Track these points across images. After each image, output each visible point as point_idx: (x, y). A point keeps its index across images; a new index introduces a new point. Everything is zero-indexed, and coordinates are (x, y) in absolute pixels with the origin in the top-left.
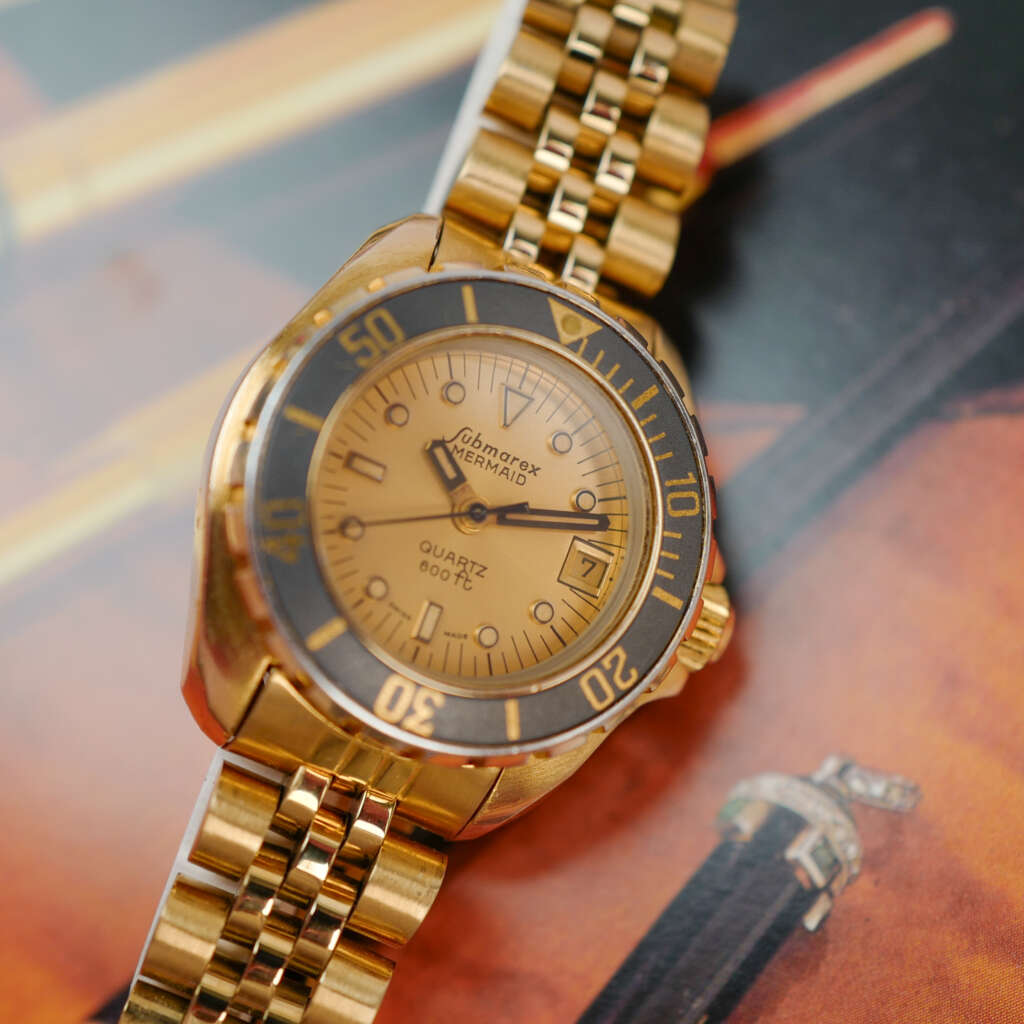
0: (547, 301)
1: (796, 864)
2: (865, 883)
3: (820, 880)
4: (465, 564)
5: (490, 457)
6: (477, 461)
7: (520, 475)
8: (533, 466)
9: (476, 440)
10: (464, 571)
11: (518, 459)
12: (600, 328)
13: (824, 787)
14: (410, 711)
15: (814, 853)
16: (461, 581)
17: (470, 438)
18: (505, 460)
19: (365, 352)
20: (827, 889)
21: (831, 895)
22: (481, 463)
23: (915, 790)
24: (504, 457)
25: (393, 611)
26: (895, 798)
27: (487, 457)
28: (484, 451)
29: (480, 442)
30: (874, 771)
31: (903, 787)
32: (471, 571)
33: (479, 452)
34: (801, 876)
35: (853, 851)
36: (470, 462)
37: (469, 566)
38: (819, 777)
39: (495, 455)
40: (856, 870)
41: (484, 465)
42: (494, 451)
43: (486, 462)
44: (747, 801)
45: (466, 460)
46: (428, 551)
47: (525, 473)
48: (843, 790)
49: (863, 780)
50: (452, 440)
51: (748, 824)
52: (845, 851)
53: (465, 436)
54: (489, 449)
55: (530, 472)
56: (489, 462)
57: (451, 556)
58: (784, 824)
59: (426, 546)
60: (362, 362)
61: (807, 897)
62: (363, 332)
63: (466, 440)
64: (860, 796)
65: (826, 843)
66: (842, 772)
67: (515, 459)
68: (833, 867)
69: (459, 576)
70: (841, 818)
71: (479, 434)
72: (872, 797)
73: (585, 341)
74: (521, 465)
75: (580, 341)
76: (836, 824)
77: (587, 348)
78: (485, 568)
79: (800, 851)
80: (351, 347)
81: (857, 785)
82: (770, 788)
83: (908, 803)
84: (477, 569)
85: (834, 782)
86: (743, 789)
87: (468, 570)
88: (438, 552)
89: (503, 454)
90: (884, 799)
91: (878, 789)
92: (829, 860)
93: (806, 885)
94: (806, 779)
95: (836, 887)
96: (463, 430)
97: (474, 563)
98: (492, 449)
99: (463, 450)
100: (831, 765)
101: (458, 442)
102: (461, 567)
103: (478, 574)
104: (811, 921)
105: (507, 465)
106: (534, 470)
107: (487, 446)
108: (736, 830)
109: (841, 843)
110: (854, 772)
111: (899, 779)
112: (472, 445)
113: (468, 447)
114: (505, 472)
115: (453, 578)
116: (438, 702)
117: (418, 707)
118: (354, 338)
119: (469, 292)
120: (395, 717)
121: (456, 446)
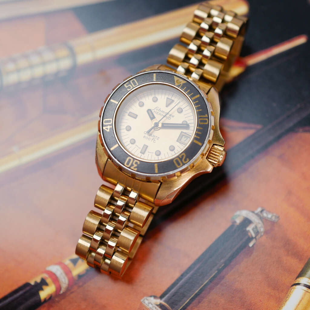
0: (173, 77)
1: (249, 231)
2: (264, 237)
3: (254, 235)
4: (154, 137)
7: (169, 117)
9: (160, 110)
10: (154, 138)
11: (169, 114)
12: (186, 82)
13: (257, 214)
14: (132, 165)
15: (253, 229)
16: (153, 141)
17: (158, 109)
20: (255, 238)
21: (256, 239)
23: (278, 217)
25: (136, 147)
26: (273, 218)
28: (161, 112)
30: (269, 212)
31: (276, 216)
32: (156, 138)
34: (249, 234)
35: (262, 230)
38: (256, 212)
40: (262, 234)
42: (163, 112)
44: (239, 216)
45: (156, 114)
46: (146, 134)
47: (171, 117)
48: (262, 216)
49: (266, 213)
50: (154, 110)
51: (238, 221)
52: (260, 230)
56: (162, 114)
57: (151, 135)
58: (247, 222)
61: (250, 239)
64: (265, 217)
65: (256, 227)
66: (262, 211)
68: (257, 233)
69: (152, 139)
70: (260, 222)
71: (161, 108)
72: (268, 218)
75: (181, 85)
76: (259, 223)
77: (182, 86)
78: (159, 138)
79: (250, 228)
80: (126, 87)
81: (265, 215)
82: (244, 213)
83: (276, 220)
84: (157, 138)
85: (260, 213)
86: (238, 213)
89: (166, 113)
90: (271, 218)
91: (270, 216)
92: (257, 231)
93: (251, 236)
94: (253, 212)
95: (257, 237)
96: (157, 107)
97: (156, 137)
99: (156, 112)
100: (259, 209)
101: (155, 110)
102: (153, 137)
104: (251, 245)
106: (173, 116)
108: (235, 222)
109: (260, 228)
110: (264, 212)
111: (275, 214)
113: (157, 111)
114: (166, 117)
115: (151, 140)
116: (139, 162)
117: (134, 164)
118: (127, 85)
119: (155, 74)
120: (128, 166)
121: (154, 111)
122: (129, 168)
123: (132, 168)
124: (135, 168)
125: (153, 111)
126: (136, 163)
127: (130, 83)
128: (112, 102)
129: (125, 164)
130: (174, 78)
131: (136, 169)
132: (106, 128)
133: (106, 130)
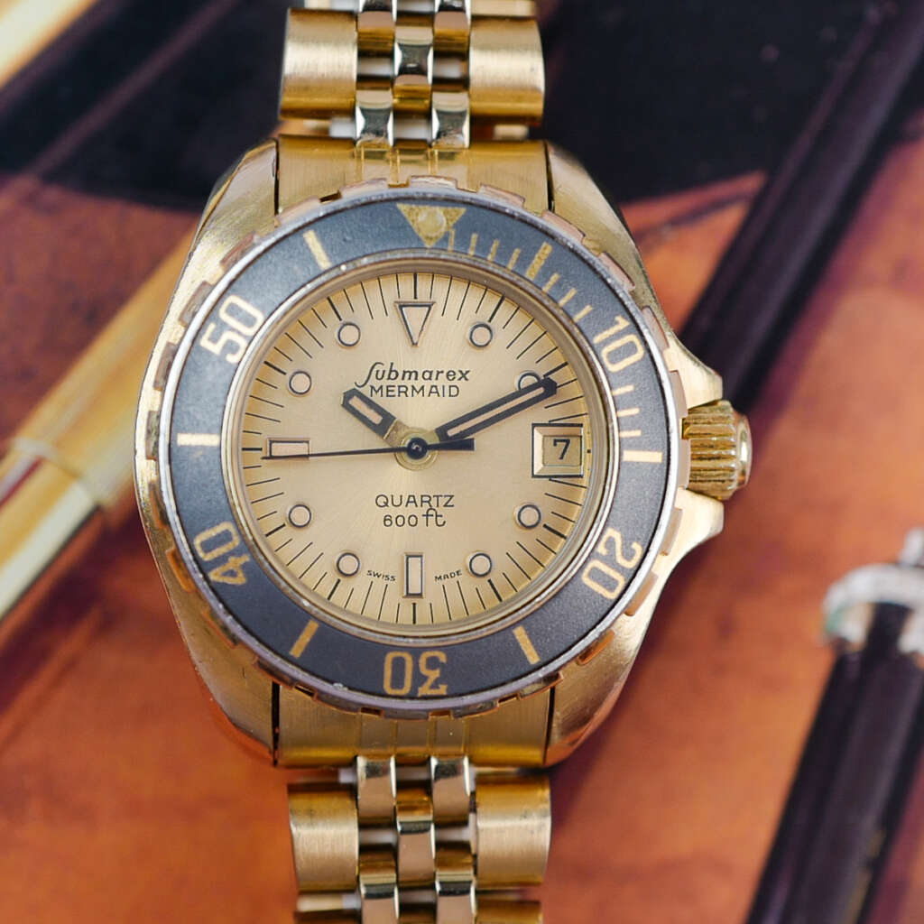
0: (395, 208)
4: (429, 501)
5: (412, 382)
6: (399, 392)
7: (450, 387)
8: (461, 372)
9: (391, 371)
10: (431, 508)
11: (442, 372)
12: (463, 210)
14: (419, 679)
16: (431, 520)
17: (384, 372)
18: (430, 378)
19: (230, 347)
22: (405, 392)
24: (427, 375)
25: (374, 579)
27: (409, 383)
28: (403, 379)
29: (396, 372)
32: (438, 505)
33: (399, 382)
36: (394, 396)
37: (434, 502)
39: (416, 379)
41: (409, 393)
42: (413, 374)
43: (410, 389)
44: (843, 610)
45: (388, 396)
46: (386, 504)
47: (455, 382)
50: (366, 382)
51: (855, 630)
53: (378, 371)
54: (407, 375)
55: (460, 379)
56: (413, 388)
57: (411, 500)
59: (381, 501)
60: (233, 357)
63: (380, 376)
67: (438, 373)
69: (427, 515)
71: (392, 364)
73: (453, 232)
74: (448, 375)
75: (447, 234)
78: (452, 497)
80: (216, 349)
82: (865, 587)
84: (443, 501)
86: (837, 596)
87: (434, 506)
88: (397, 502)
89: (424, 373)
96: (373, 367)
97: (437, 496)
98: (411, 373)
99: (381, 387)
101: (374, 382)
102: (426, 506)
103: (445, 506)
105: (434, 382)
106: (464, 375)
107: (405, 372)
108: (840, 644)
112: (389, 378)
113: (385, 382)
114: (434, 390)
115: (422, 520)
116: (442, 657)
117: (424, 671)
118: (214, 339)
119: (310, 237)
120: (406, 690)
121: (372, 387)
122: (412, 697)
123: (424, 690)
124: (435, 686)
125: (366, 391)
126: (433, 663)
127: (223, 326)
128: (190, 447)
129: (388, 689)
130: (399, 212)
131: (443, 690)
132: (225, 574)
133: (230, 581)
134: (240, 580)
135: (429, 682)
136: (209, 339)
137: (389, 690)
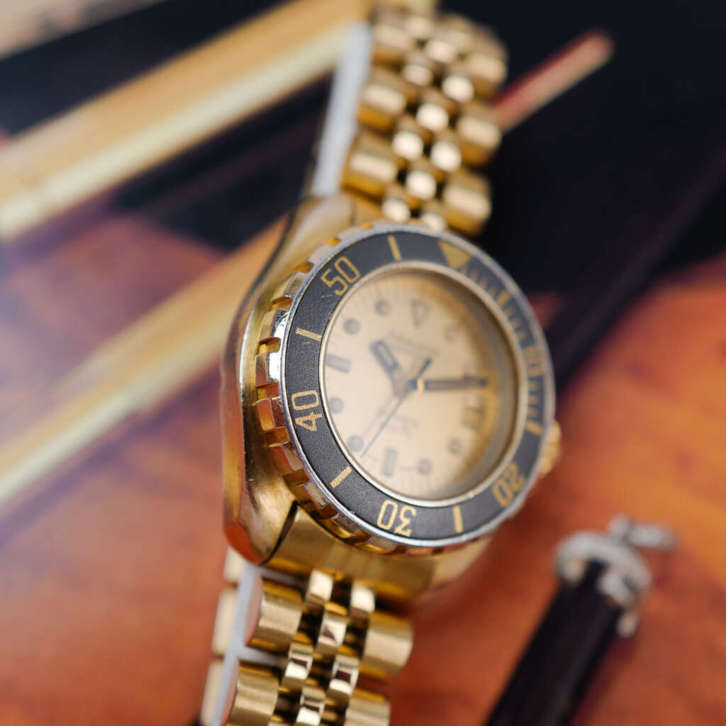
14: (398, 522)
19: (338, 286)
60: (337, 292)
62: (335, 273)
80: (330, 284)
116: (414, 513)
117: (402, 517)
118: (330, 277)
120: (388, 527)
122: (390, 532)
123: (399, 530)
124: (405, 529)
126: (408, 514)
127: (337, 272)
128: (302, 336)
131: (408, 533)
132: (305, 423)
133: (306, 426)
134: (313, 428)
135: (403, 525)
136: (327, 277)
137: (379, 524)
